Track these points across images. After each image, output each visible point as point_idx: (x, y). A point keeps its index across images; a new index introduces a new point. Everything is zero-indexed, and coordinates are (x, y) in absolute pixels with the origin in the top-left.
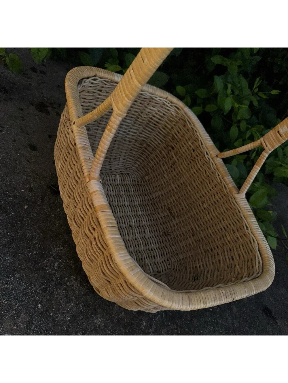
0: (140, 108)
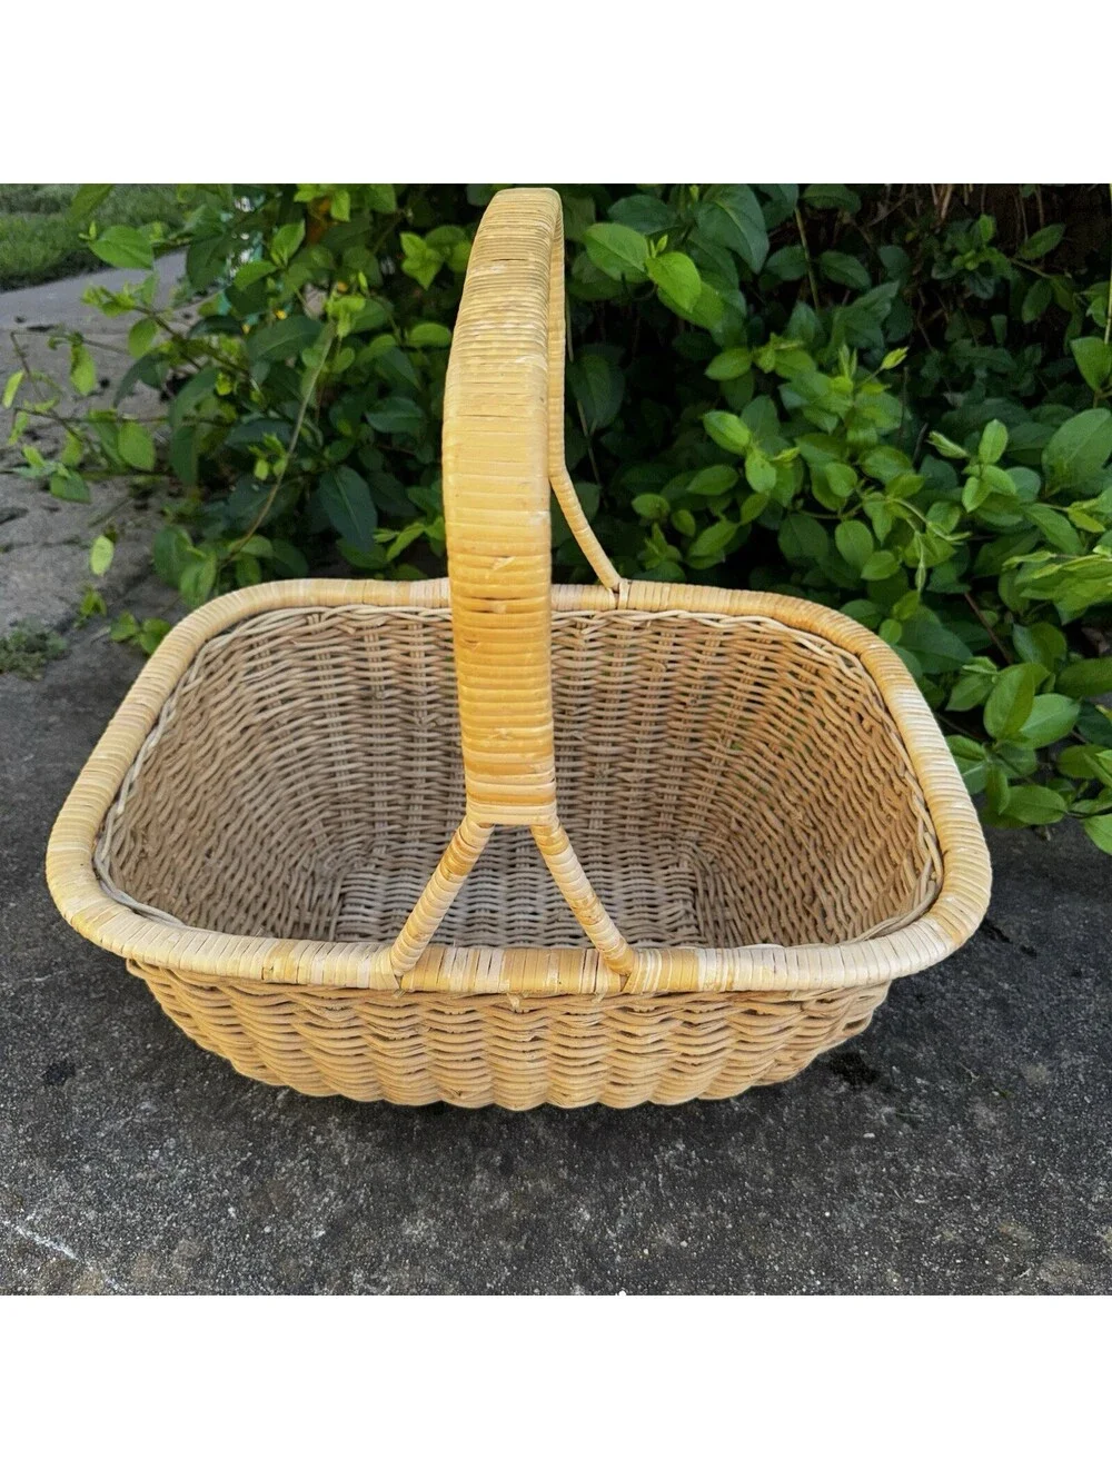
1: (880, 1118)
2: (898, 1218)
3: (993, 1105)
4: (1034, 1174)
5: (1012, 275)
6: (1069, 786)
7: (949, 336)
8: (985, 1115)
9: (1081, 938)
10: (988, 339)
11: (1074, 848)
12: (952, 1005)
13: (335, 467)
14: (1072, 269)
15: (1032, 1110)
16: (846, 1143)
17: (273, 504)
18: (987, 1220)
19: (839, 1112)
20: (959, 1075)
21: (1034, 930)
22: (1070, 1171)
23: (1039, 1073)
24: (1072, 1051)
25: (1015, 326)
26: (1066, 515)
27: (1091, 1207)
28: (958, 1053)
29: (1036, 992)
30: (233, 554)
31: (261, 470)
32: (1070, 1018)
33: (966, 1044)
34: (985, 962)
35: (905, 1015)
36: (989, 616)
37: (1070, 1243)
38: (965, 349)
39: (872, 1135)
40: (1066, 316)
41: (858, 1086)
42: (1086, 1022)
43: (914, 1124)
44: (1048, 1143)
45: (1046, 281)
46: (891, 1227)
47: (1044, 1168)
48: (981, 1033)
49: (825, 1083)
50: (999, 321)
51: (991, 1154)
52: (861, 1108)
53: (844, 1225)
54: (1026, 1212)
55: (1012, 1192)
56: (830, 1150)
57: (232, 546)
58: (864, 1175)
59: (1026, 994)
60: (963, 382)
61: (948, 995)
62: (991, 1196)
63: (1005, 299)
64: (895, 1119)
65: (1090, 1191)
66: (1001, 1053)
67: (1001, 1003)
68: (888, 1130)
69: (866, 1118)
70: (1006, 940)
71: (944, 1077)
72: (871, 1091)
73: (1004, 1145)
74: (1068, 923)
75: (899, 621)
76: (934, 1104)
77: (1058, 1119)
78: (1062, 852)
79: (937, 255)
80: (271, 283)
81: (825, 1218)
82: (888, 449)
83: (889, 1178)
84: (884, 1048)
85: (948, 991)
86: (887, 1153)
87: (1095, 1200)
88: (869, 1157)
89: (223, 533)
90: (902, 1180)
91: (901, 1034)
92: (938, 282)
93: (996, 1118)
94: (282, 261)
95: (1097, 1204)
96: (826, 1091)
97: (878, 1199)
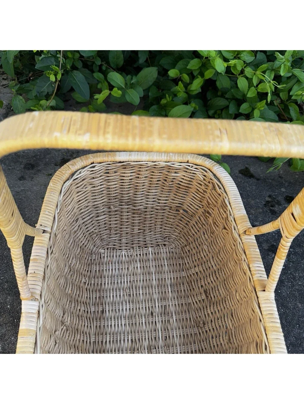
0: (161, 177)
2: (296, 289)
20: (300, 247)
28: (298, 240)
31: (52, 78)
33: (299, 237)
43: (293, 262)
46: (295, 292)
53: (284, 294)
58: (285, 279)
75: (259, 110)
76: (296, 256)
83: (291, 278)
86: (289, 272)
96: (269, 257)
97: (290, 285)
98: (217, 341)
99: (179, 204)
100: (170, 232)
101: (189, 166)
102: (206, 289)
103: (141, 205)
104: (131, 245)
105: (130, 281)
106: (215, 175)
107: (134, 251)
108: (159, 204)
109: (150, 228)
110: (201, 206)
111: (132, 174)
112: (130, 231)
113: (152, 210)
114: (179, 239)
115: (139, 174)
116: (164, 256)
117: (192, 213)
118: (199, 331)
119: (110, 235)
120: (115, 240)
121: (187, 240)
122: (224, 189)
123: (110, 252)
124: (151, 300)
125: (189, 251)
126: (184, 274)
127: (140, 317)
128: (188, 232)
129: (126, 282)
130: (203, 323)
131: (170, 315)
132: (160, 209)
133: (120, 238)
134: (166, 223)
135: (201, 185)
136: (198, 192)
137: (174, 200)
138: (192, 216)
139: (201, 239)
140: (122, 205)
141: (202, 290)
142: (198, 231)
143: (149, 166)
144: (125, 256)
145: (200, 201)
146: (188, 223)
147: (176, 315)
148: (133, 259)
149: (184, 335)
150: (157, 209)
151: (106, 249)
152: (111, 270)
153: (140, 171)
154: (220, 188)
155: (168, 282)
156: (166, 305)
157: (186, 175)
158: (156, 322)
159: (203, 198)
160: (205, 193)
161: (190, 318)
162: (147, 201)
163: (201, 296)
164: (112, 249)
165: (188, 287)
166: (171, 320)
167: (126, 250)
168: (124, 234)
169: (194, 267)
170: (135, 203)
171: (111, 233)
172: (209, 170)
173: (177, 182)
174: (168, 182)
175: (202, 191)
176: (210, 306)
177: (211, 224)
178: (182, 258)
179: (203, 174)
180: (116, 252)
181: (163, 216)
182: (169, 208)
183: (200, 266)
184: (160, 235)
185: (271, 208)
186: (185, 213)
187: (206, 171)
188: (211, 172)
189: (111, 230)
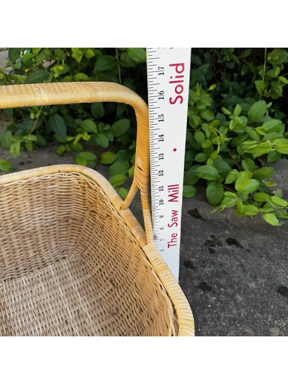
0: (40, 192)
1: (212, 301)
2: (218, 330)
3: (241, 295)
4: (253, 315)
5: (238, 62)
6: (256, 204)
7: (222, 78)
8: (239, 298)
9: (261, 246)
10: (232, 80)
11: (258, 221)
12: (229, 266)
13: (54, 114)
14: (253, 61)
15: (251, 296)
16: (203, 309)
17: (36, 126)
18: (241, 328)
19: (201, 300)
20: (232, 287)
21: (249, 244)
22: (262, 313)
23: (253, 285)
24: (261, 278)
25: (239, 76)
26: (255, 130)
27: (268, 323)
28: (232, 280)
29: (251, 262)
30: (25, 140)
31: (32, 116)
32: (260, 269)
33: (234, 278)
34: (238, 254)
35: (217, 270)
36: (234, 157)
37: (263, 333)
38: (227, 82)
39: (210, 306)
40: (252, 74)
41: (206, 292)
42: (264, 270)
43: (221, 302)
44: (256, 305)
45: (247, 64)
46: (217, 332)
47: (255, 312)
48: (237, 274)
49: (197, 291)
50: (235, 75)
51: (241, 309)
52: (207, 298)
53: (204, 333)
54: (251, 325)
55: (247, 319)
56: (199, 311)
57: (25, 138)
58: (209, 318)
59: (248, 263)
60: (226, 91)
61: (228, 264)
62: (242, 321)
63: (237, 69)
64: (216, 301)
65: (267, 318)
66: (243, 280)
67: (242, 266)
68: (214, 304)
69: (208, 301)
70: (242, 247)
71: (228, 288)
72: (209, 293)
73: (245, 306)
74: (258, 242)
75: (212, 159)
76: (226, 296)
77: (258, 298)
78: (255, 222)
79: (219, 56)
80: (33, 60)
81: (199, 331)
82: (208, 111)
83: (215, 318)
84: (212, 280)
85: (228, 263)
86: (214, 311)
87: (269, 321)
88: (210, 312)
89: (22, 133)
90: (219, 318)
91: (216, 276)
92: (219, 64)
93: (242, 299)
94: (36, 53)
95: (269, 322)
96: (198, 294)
97: (213, 324)
98: (132, 318)
99: (66, 214)
100: (66, 245)
101: (62, 175)
102: (111, 279)
103: (28, 227)
104: (29, 270)
105: (37, 302)
106: (86, 176)
107: (34, 274)
108: (47, 221)
109: (45, 247)
110: (86, 209)
111: (9, 197)
112: (25, 257)
113: (42, 228)
114: (77, 248)
115: (17, 195)
116: (66, 267)
117: (81, 219)
118: (115, 318)
119: (5, 267)
120: (12, 270)
121: (84, 246)
122: (97, 184)
123: (9, 283)
124: (63, 311)
125: (88, 254)
126: (89, 276)
127: (55, 329)
128: (83, 238)
129: (32, 304)
130: (116, 309)
131: (84, 316)
132: (50, 225)
133: (17, 267)
134: (60, 238)
135: (78, 189)
136: (78, 197)
137: (61, 212)
138: (81, 222)
139: (96, 238)
140: (8, 233)
141: (108, 282)
142: (91, 232)
143: (24, 184)
144: (26, 281)
145: (84, 205)
146: (80, 229)
147: (90, 314)
148: (35, 281)
149: (102, 328)
150: (47, 227)
151: (3, 282)
152: (13, 299)
153: (16, 192)
154: (94, 185)
155: (76, 289)
156: (78, 310)
157: (62, 184)
158: (72, 328)
159: (85, 201)
160: (85, 195)
161: (104, 311)
162: (34, 221)
163: (108, 287)
164: (10, 279)
165: (96, 286)
166: (87, 320)
167: (25, 276)
168: (19, 261)
169: (96, 266)
170: (22, 226)
171: (5, 265)
172: (81, 173)
173: (57, 194)
174: (48, 196)
175: (82, 194)
176: (118, 291)
177: (99, 221)
178: (84, 263)
179: (77, 178)
180: (15, 281)
181: (54, 231)
182: (58, 222)
183: (101, 262)
184: (57, 251)
185: (211, 247)
186: (74, 222)
187: (78, 175)
188: (83, 174)
189: (4, 262)
